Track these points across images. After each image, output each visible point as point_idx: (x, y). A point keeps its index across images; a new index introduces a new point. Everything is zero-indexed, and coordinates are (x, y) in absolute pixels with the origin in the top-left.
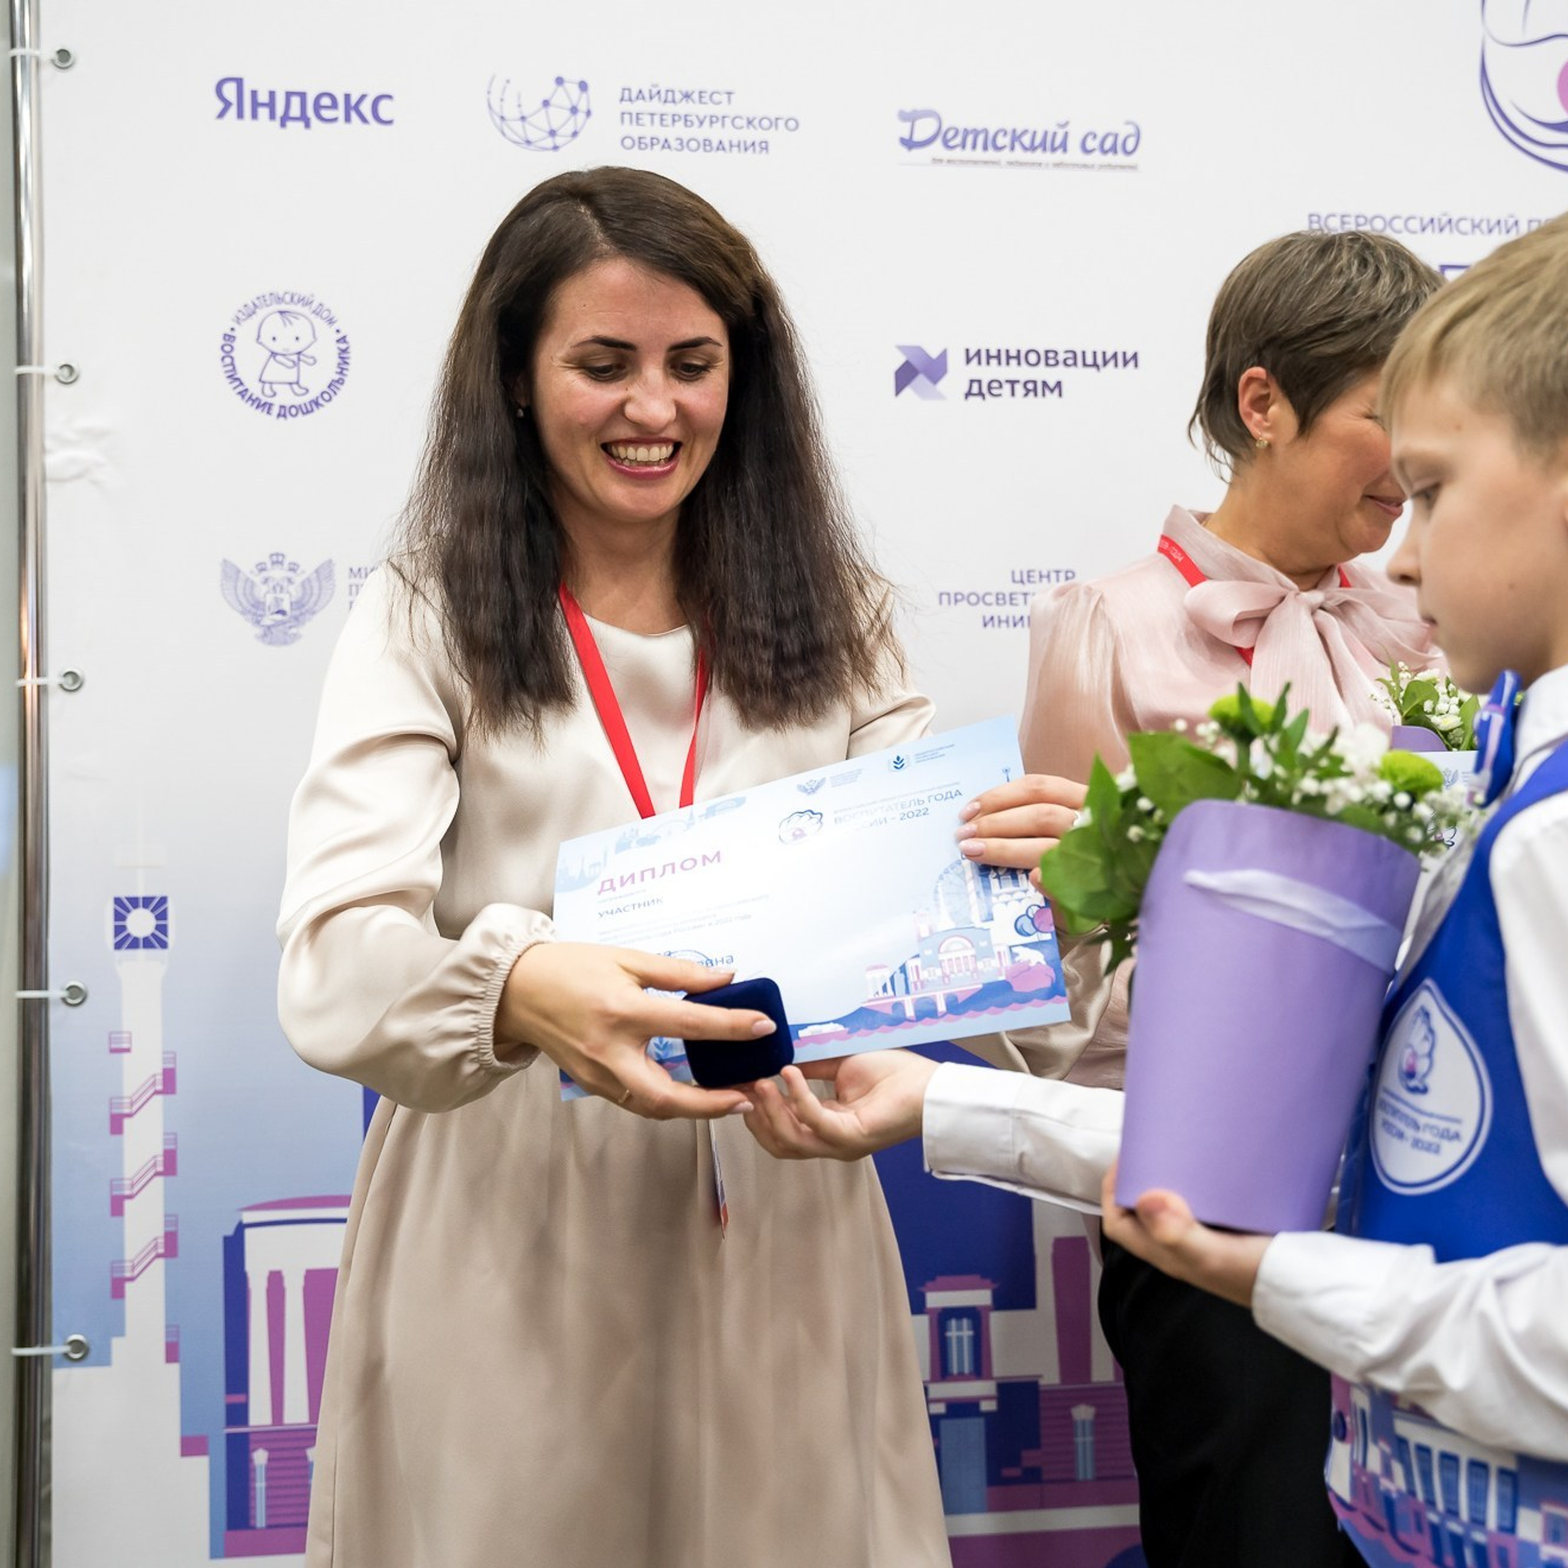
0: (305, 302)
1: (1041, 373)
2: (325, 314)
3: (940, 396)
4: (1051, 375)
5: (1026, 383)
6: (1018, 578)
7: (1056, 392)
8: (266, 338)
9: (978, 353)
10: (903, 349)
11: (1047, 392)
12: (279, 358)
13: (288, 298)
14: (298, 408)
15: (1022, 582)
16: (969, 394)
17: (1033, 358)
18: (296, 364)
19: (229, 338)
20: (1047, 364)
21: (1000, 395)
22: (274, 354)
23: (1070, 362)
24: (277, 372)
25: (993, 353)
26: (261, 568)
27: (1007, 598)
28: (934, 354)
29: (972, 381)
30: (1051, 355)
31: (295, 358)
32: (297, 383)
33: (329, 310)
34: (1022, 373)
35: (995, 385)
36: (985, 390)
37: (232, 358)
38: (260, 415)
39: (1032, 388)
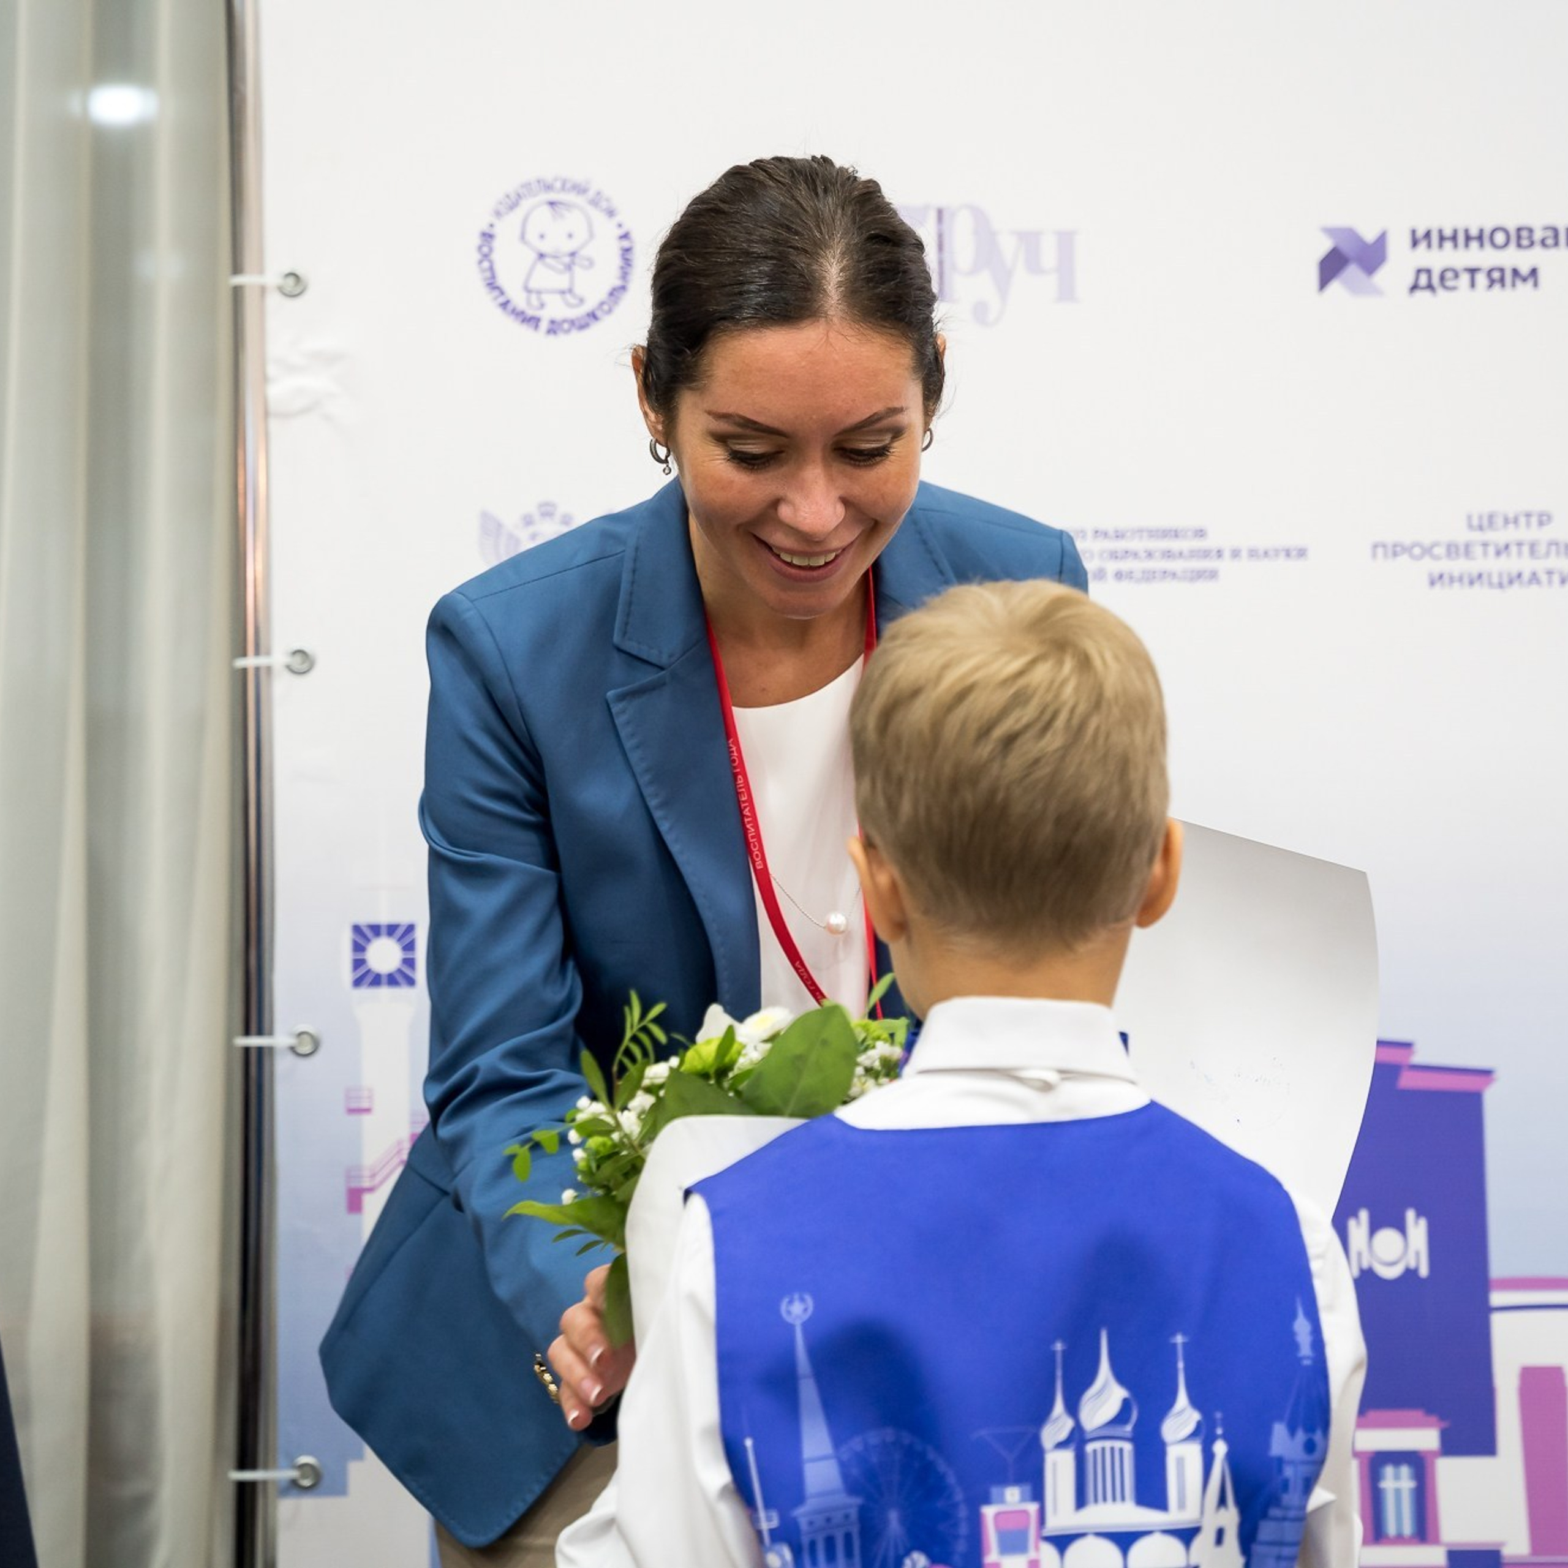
0: (580, 189)
1: (1513, 258)
2: (604, 204)
3: (1377, 292)
4: (1523, 260)
5: (1490, 272)
6: (1475, 522)
7: (1530, 282)
8: (532, 236)
9: (1428, 235)
10: (1330, 232)
11: (1519, 283)
12: (548, 260)
13: (558, 185)
14: (572, 323)
15: (1481, 528)
16: (1415, 287)
17: (1500, 238)
18: (569, 267)
19: (487, 237)
20: (1519, 245)
21: (1454, 288)
22: (542, 256)
23: (1550, 242)
24: (547, 278)
25: (1448, 233)
26: (528, 521)
27: (1462, 550)
28: (1369, 235)
29: (1419, 271)
30: (1524, 234)
31: (567, 260)
32: (570, 291)
33: (608, 200)
34: (1485, 257)
35: (1449, 275)
36: (1436, 280)
37: (491, 262)
38: (524, 331)
39: (1498, 278)
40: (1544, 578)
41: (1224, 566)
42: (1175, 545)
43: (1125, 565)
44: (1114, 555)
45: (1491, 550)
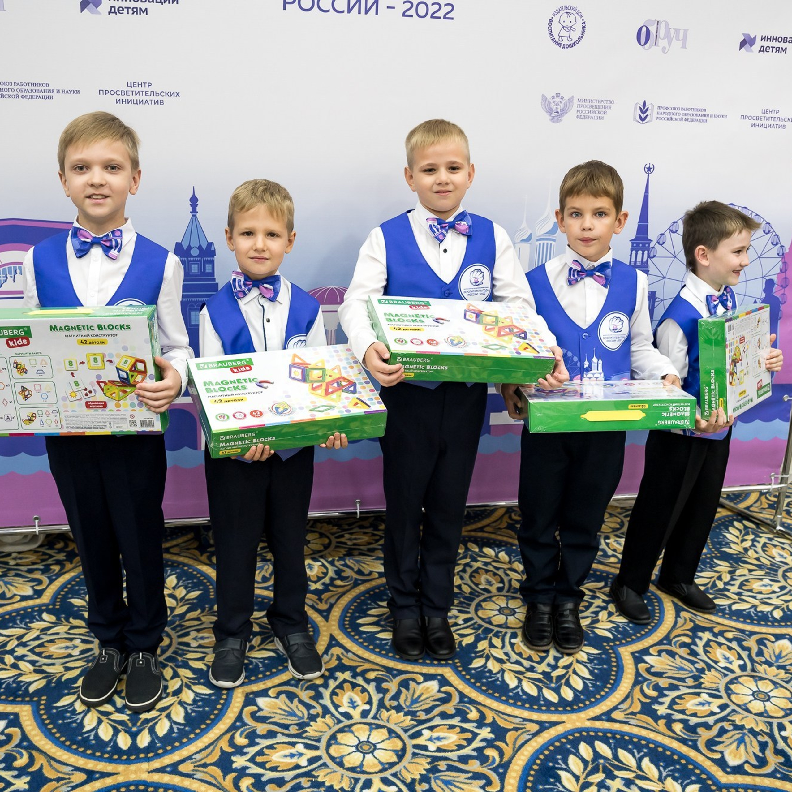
3: (99, 13)
4: (143, 6)
5: (133, 9)
6: (129, 85)
7: (145, 12)
11: (142, 12)
15: (131, 87)
16: (110, 12)
21: (122, 13)
27: (125, 93)
29: (111, 7)
34: (131, 4)
35: (121, 9)
36: (116, 11)
39: (135, 11)
40: (150, 102)
41: (55, 95)
42: (40, 88)
43: (24, 94)
44: (21, 90)
45: (134, 93)
